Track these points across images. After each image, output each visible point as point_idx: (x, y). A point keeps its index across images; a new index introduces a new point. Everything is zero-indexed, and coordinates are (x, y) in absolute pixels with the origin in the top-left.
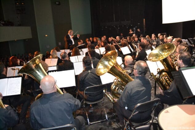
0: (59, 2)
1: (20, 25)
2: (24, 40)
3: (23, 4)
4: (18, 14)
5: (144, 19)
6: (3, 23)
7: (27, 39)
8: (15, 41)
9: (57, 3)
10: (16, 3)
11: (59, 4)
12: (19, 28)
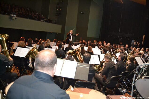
0: (83, 12)
1: (55, 23)
2: (56, 33)
3: (61, 10)
4: (57, 16)
5: (144, 36)
6: (46, 20)
7: (57, 33)
8: (50, 32)
9: (81, 13)
10: (56, 9)
11: (83, 14)
12: (55, 25)
